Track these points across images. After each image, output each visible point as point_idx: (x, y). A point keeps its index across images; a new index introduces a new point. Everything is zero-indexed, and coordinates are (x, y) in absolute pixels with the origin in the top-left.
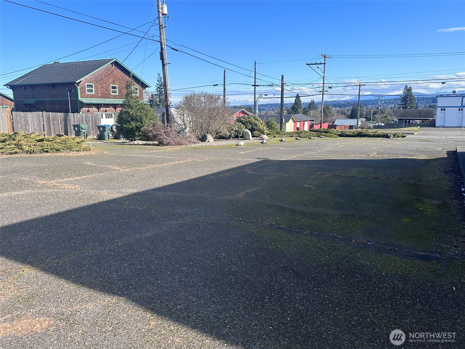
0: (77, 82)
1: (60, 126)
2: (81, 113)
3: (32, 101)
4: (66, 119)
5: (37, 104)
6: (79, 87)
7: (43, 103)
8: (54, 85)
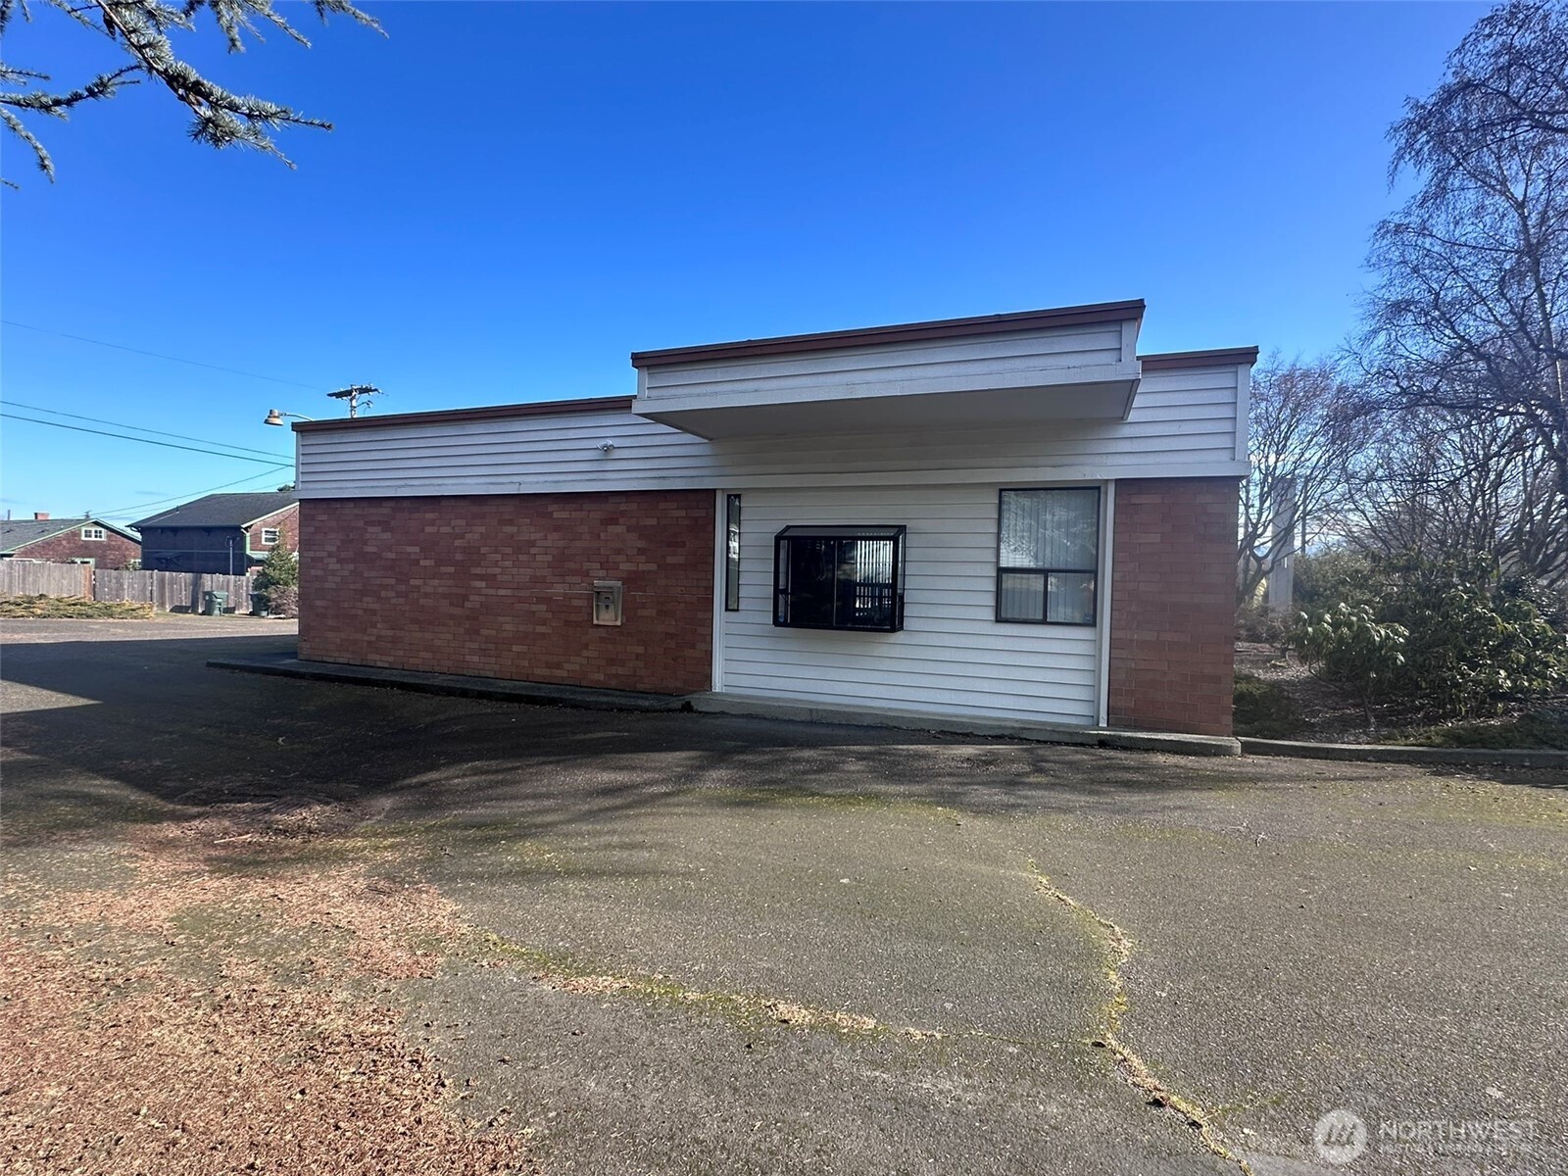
0: (244, 526)
1: (184, 593)
2: (248, 574)
3: (170, 553)
4: (197, 583)
5: (177, 558)
6: (248, 534)
7: (189, 557)
8: (208, 530)
